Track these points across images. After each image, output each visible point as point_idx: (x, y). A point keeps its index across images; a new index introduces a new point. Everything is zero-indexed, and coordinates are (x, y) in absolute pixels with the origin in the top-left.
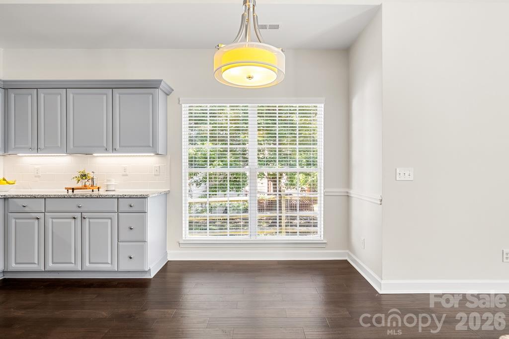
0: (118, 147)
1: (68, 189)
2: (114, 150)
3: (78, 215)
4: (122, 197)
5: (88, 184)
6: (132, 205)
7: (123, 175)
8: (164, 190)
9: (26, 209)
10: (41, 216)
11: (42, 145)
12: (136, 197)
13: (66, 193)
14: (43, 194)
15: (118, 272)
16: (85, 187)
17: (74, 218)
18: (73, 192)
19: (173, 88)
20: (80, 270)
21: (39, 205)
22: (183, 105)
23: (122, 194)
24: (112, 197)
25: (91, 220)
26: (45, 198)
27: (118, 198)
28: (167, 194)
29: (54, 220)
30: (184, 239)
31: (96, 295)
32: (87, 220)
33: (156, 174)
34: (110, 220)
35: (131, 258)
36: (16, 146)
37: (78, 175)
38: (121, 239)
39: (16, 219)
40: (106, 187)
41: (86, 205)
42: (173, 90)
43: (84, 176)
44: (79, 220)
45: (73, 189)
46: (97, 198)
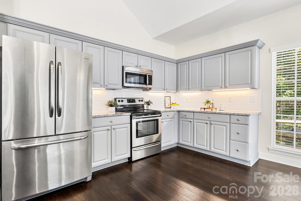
0: (228, 86)
1: (201, 108)
2: (226, 87)
3: (208, 122)
4: (233, 114)
5: (211, 106)
6: (239, 119)
7: (229, 102)
8: (258, 112)
9: (186, 117)
10: (192, 120)
11: (190, 87)
12: (242, 115)
13: (200, 111)
14: (193, 110)
15: (229, 157)
16: (209, 108)
17: (207, 123)
18: (204, 110)
19: (265, 43)
20: (209, 150)
21: (190, 115)
22: (273, 53)
23: (233, 113)
24: (227, 114)
25: (215, 126)
26: (194, 112)
27: (230, 115)
28: (259, 114)
29: (197, 123)
30: (272, 146)
31: (220, 166)
32: (213, 125)
33: (250, 101)
34: (225, 127)
35: (238, 151)
36: (181, 88)
37: (205, 101)
38: (232, 138)
39: (182, 121)
40: (219, 108)
41: (213, 117)
42: (265, 44)
43: (208, 102)
44: (209, 124)
45: (204, 109)
46: (219, 114)
